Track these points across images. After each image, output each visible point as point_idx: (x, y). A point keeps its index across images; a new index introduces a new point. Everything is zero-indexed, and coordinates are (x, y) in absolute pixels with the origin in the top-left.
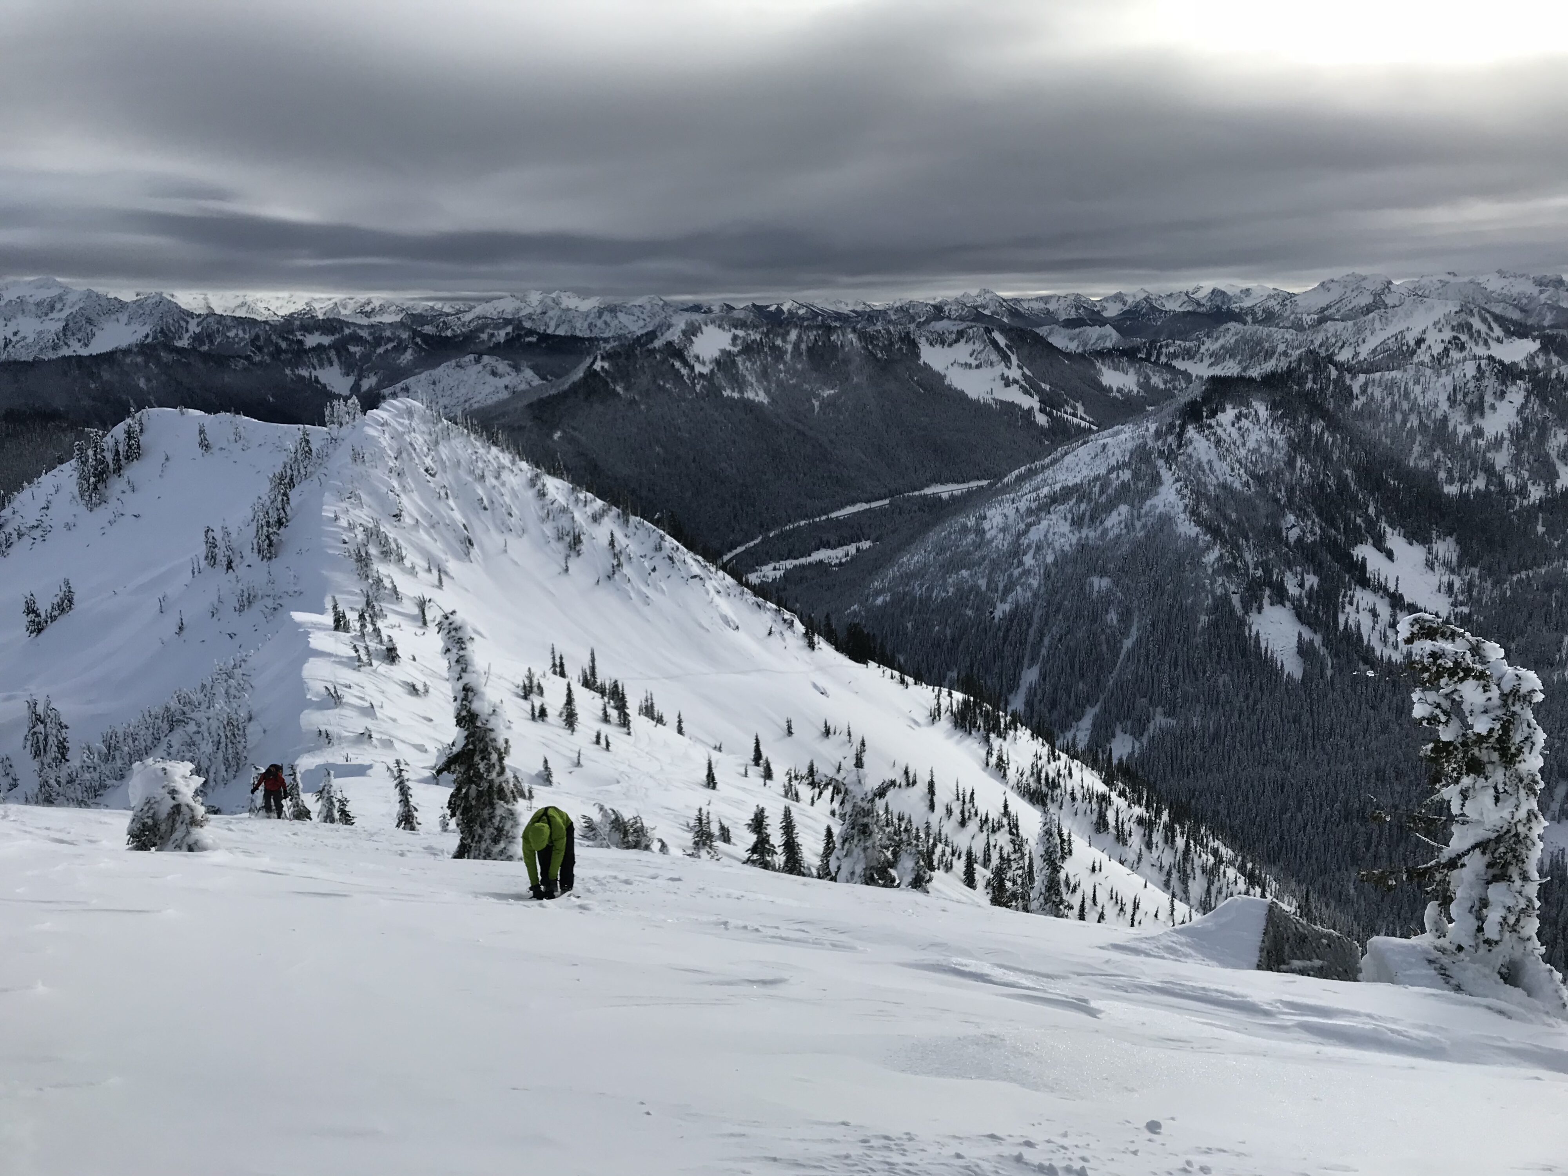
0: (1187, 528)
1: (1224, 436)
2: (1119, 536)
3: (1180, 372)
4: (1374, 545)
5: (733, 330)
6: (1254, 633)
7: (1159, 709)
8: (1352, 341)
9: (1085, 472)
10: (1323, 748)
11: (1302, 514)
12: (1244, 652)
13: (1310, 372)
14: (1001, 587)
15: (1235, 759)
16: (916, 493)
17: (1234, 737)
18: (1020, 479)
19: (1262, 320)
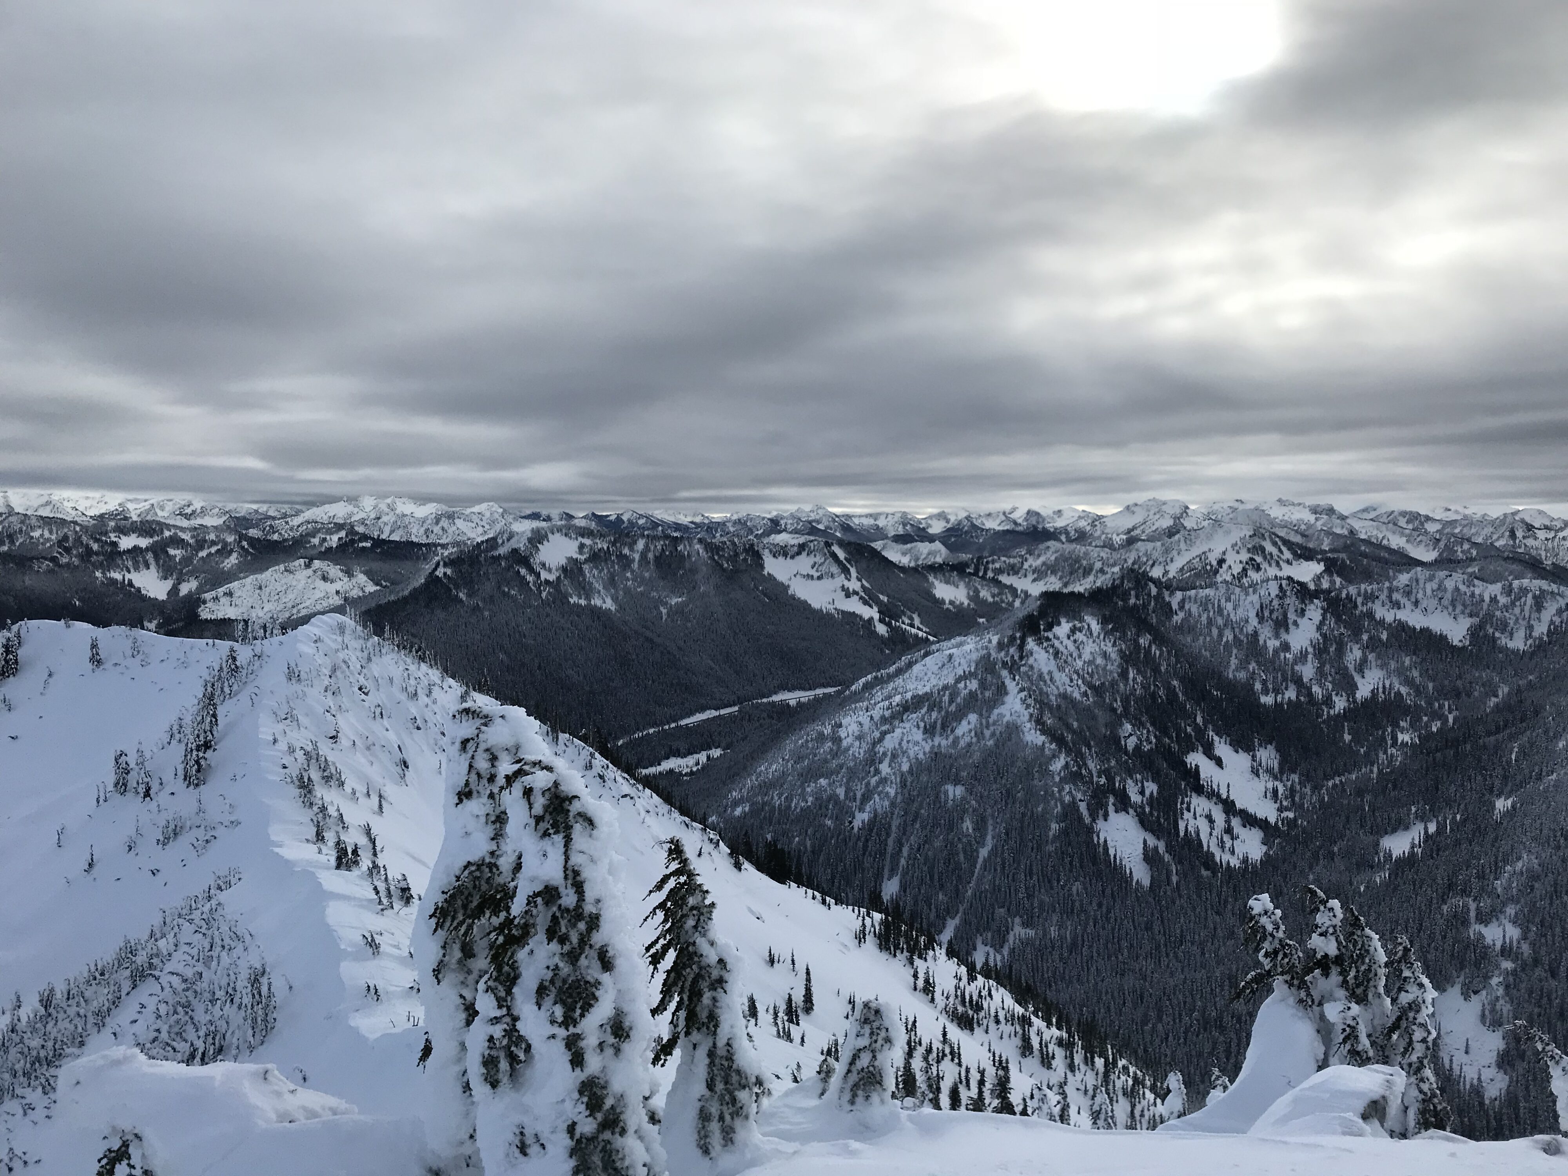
0: (1034, 737)
1: (1062, 649)
2: (969, 745)
3: (1006, 586)
4: (1204, 753)
5: (580, 539)
6: (1102, 840)
7: (1017, 920)
8: (1161, 559)
9: (934, 681)
10: (1176, 957)
11: (1138, 724)
12: (1094, 859)
13: (1133, 589)
14: (859, 795)
15: (1093, 969)
16: (765, 700)
17: (1090, 947)
18: (868, 687)
19: (1076, 539)
